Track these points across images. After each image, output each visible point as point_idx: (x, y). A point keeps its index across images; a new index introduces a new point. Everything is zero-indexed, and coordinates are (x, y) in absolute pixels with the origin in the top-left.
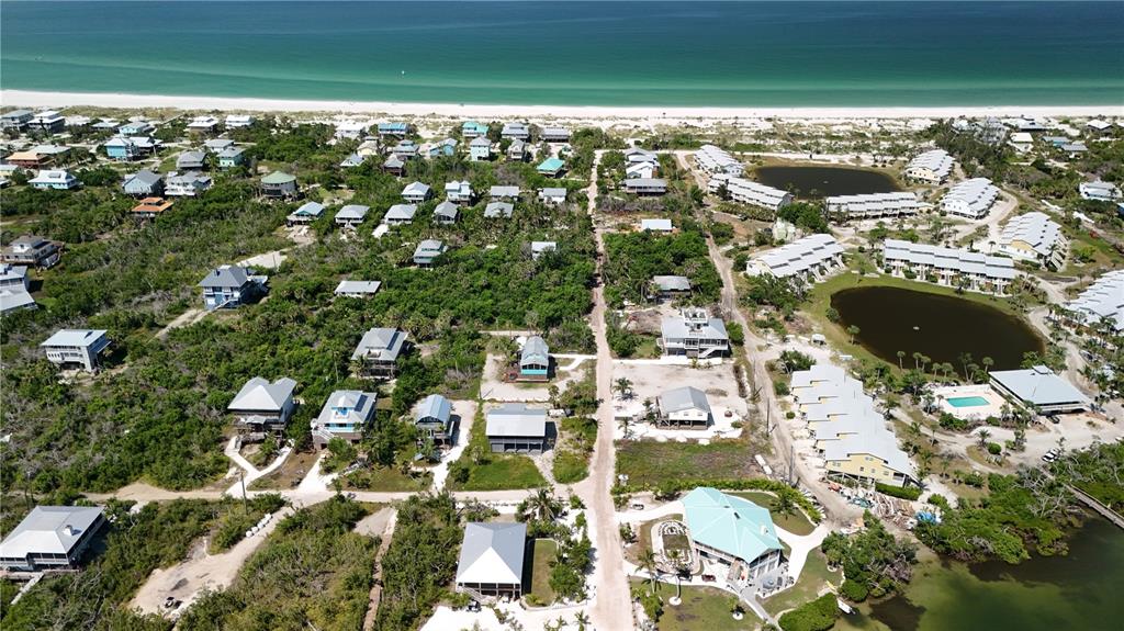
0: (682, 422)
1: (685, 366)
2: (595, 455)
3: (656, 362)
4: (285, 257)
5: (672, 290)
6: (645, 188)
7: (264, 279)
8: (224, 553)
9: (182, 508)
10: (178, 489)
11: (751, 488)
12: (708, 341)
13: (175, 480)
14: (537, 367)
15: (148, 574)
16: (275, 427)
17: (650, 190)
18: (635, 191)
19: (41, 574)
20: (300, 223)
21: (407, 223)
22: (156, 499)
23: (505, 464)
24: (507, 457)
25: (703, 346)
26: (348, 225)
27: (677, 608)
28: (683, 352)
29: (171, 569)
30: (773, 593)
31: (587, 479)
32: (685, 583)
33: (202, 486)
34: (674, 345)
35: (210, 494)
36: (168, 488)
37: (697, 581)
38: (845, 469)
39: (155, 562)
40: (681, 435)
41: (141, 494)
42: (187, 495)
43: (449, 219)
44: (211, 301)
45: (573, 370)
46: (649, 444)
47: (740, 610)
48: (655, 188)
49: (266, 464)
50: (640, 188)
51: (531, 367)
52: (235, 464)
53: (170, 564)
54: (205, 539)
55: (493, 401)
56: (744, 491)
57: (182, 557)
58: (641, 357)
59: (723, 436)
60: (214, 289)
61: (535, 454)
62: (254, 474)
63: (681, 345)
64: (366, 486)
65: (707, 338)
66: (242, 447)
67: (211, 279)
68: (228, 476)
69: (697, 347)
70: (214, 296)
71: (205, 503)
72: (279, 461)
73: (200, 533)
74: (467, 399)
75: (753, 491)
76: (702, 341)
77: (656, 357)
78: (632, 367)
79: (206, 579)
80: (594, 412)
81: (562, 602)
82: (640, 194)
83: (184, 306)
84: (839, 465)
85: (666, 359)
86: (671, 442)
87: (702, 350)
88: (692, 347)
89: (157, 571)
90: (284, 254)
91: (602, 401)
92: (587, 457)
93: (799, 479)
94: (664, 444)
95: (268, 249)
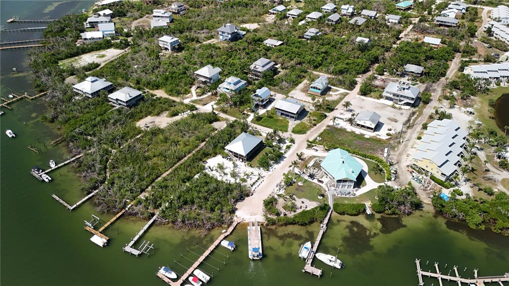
0: (363, 126)
1: (388, 105)
2: (315, 127)
3: (377, 101)
4: (259, 26)
5: (411, 72)
6: (445, 22)
7: (244, 33)
8: (170, 118)
9: (166, 100)
10: (170, 95)
11: (370, 159)
12: (405, 97)
13: (170, 92)
14: (317, 88)
15: (146, 116)
16: (208, 84)
17: (448, 24)
18: (439, 23)
19: (119, 106)
20: (273, 14)
21: (315, 20)
22: (162, 96)
23: (277, 120)
24: (280, 118)
25: (402, 99)
26: (291, 18)
27: (300, 186)
28: (391, 99)
29: (153, 117)
30: (343, 196)
31: (304, 135)
32: (310, 180)
33: (178, 96)
34: (388, 95)
35: (177, 99)
36: (168, 94)
37: (315, 181)
38: (420, 164)
39: (150, 113)
40: (358, 131)
41: (160, 93)
42: (171, 98)
43: (333, 21)
44: (221, 37)
45: (335, 95)
46: (343, 130)
47: (323, 196)
48: (451, 23)
49: (200, 96)
50: (442, 22)
51: (314, 88)
52: (192, 93)
53: (154, 115)
54: (167, 112)
55: (293, 97)
56: (367, 159)
57: (158, 114)
58: (371, 97)
59: (378, 137)
60: (223, 32)
61: (292, 120)
62: (195, 97)
63: (391, 96)
64: (225, 112)
65: (405, 95)
66: (197, 88)
67: (222, 29)
68: (187, 96)
69: (398, 98)
70: (222, 35)
71: (174, 102)
72: (205, 96)
73: (166, 110)
74: (283, 94)
75: (371, 160)
76: (402, 96)
77: (378, 98)
78: (363, 100)
79: (160, 123)
80: (329, 112)
81: (259, 169)
82: (440, 25)
83: (212, 37)
84: (417, 162)
85: (382, 101)
86: (353, 132)
87: (401, 101)
88: (396, 98)
89: (149, 116)
90: (259, 25)
91: (337, 109)
92: (311, 127)
93: (398, 163)
94: (348, 132)
95: (255, 22)
